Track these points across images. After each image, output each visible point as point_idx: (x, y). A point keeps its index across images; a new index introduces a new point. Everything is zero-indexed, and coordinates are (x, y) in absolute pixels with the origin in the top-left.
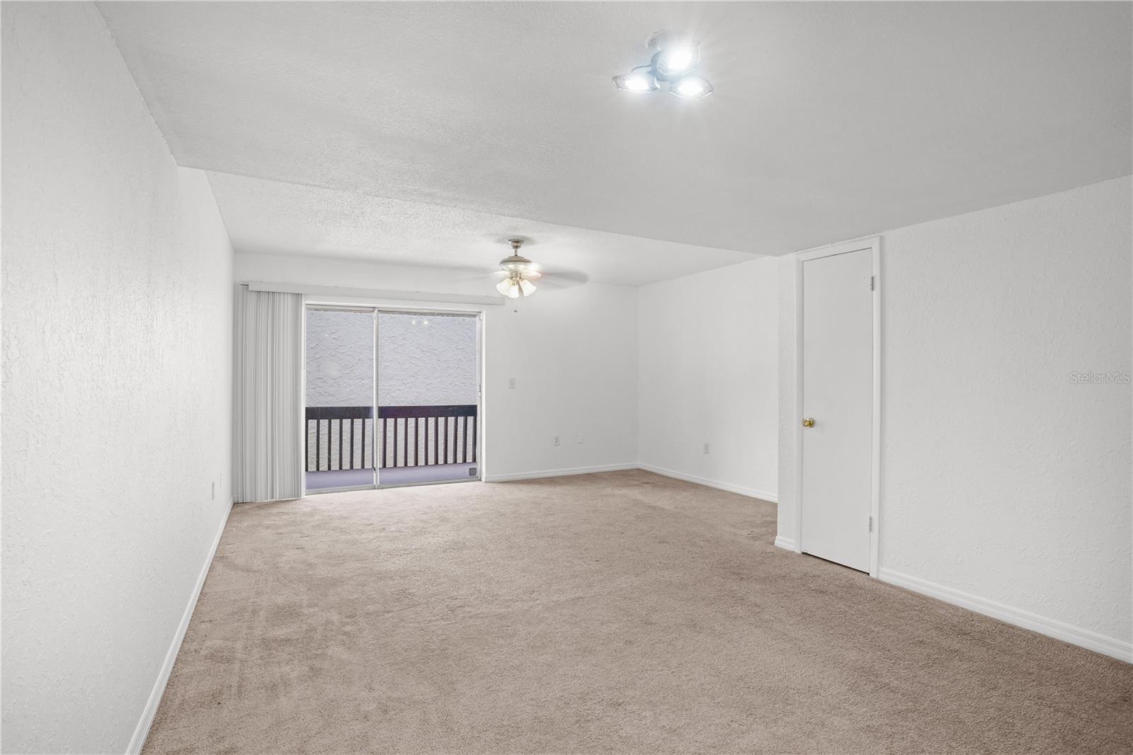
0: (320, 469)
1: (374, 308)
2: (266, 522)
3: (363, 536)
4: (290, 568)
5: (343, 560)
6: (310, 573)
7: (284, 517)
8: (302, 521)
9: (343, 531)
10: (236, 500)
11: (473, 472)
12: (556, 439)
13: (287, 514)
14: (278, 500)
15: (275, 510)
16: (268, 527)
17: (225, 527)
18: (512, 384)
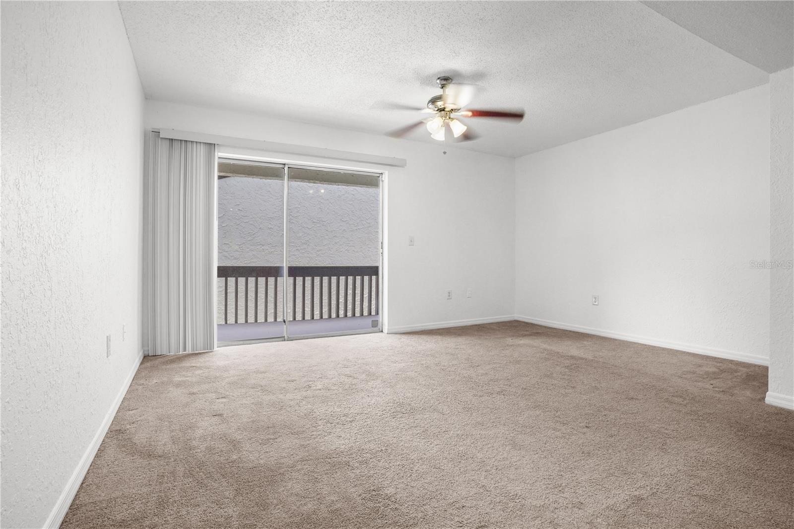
0: (228, 322)
1: (284, 164)
2: (177, 379)
3: (289, 396)
4: (207, 448)
5: (274, 433)
6: (235, 457)
7: (198, 372)
8: (216, 377)
9: (264, 390)
10: (146, 353)
11: (375, 324)
12: (449, 293)
13: (200, 368)
14: (190, 352)
15: (187, 363)
16: (178, 385)
17: (131, 385)
18: (412, 242)
